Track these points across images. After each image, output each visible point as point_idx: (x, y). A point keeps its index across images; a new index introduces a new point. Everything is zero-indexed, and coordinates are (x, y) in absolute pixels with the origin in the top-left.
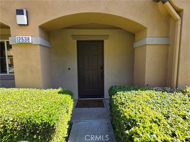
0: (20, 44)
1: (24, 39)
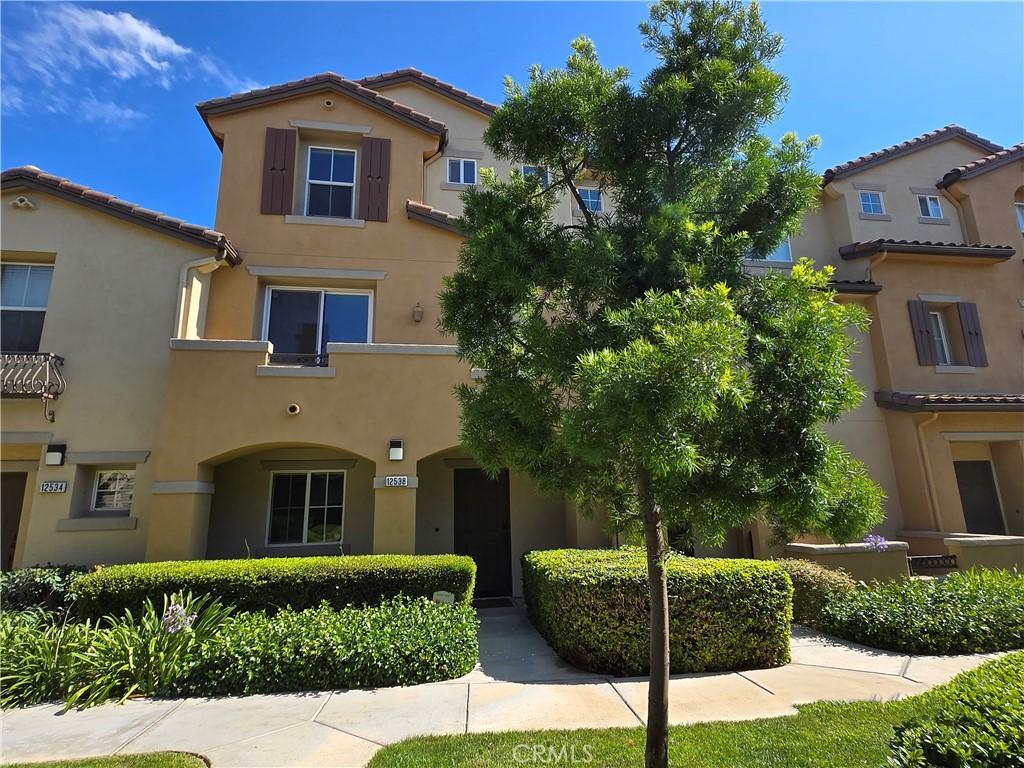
0: (390, 488)
1: (398, 481)
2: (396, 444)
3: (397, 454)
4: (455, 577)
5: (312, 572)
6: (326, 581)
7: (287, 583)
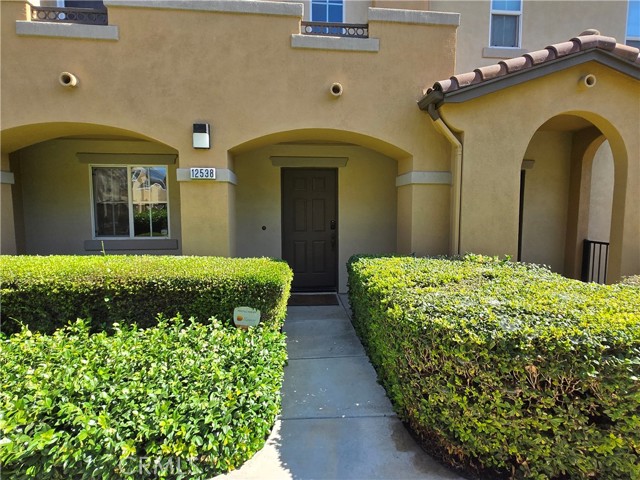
0: (196, 181)
1: (205, 173)
2: (200, 128)
3: (202, 140)
4: (259, 292)
5: (73, 280)
6: (92, 291)
7: (41, 294)
